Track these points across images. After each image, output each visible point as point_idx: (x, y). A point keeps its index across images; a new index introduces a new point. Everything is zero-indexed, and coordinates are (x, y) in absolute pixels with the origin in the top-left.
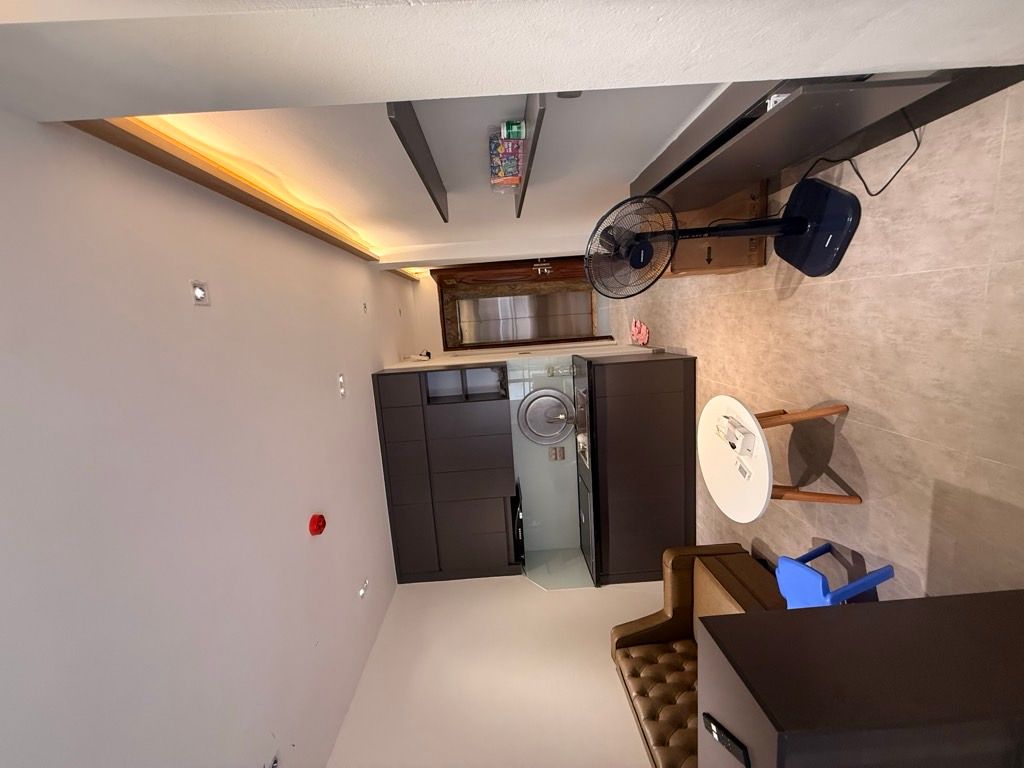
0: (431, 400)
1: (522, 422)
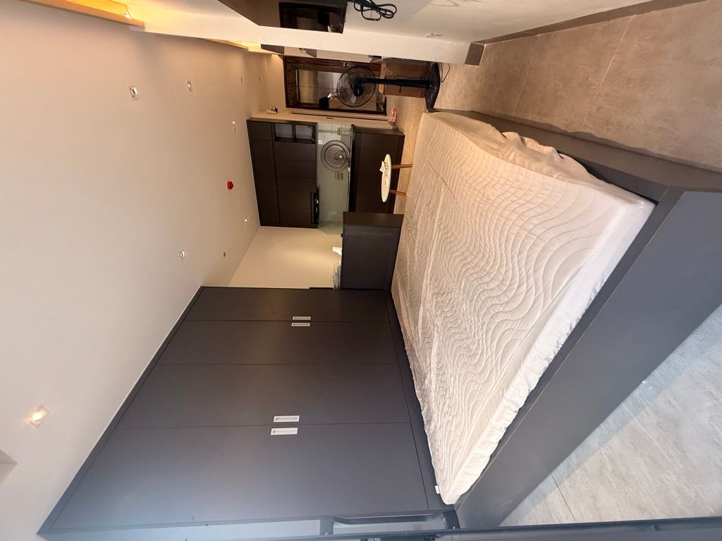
0: (278, 139)
1: (323, 157)
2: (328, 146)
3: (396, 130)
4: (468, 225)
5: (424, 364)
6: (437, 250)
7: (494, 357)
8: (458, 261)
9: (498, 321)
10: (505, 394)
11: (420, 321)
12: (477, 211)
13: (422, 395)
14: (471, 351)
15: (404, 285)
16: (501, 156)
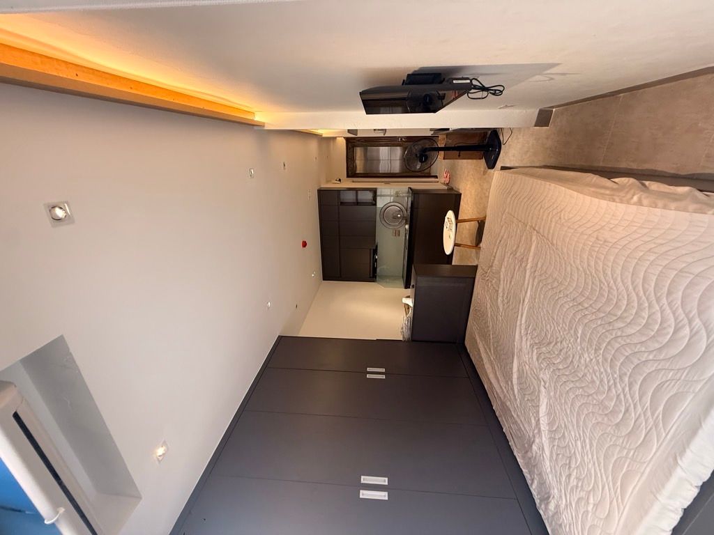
0: (342, 203)
1: (382, 217)
2: (387, 207)
3: (451, 189)
4: (578, 269)
5: (526, 426)
6: (533, 298)
7: (649, 413)
8: (567, 307)
9: (648, 371)
10: (679, 462)
11: (515, 376)
12: (590, 255)
13: (527, 465)
14: (606, 408)
15: (485, 337)
16: (617, 200)
